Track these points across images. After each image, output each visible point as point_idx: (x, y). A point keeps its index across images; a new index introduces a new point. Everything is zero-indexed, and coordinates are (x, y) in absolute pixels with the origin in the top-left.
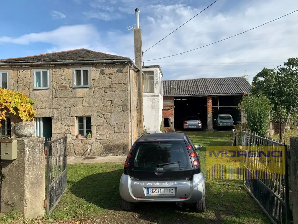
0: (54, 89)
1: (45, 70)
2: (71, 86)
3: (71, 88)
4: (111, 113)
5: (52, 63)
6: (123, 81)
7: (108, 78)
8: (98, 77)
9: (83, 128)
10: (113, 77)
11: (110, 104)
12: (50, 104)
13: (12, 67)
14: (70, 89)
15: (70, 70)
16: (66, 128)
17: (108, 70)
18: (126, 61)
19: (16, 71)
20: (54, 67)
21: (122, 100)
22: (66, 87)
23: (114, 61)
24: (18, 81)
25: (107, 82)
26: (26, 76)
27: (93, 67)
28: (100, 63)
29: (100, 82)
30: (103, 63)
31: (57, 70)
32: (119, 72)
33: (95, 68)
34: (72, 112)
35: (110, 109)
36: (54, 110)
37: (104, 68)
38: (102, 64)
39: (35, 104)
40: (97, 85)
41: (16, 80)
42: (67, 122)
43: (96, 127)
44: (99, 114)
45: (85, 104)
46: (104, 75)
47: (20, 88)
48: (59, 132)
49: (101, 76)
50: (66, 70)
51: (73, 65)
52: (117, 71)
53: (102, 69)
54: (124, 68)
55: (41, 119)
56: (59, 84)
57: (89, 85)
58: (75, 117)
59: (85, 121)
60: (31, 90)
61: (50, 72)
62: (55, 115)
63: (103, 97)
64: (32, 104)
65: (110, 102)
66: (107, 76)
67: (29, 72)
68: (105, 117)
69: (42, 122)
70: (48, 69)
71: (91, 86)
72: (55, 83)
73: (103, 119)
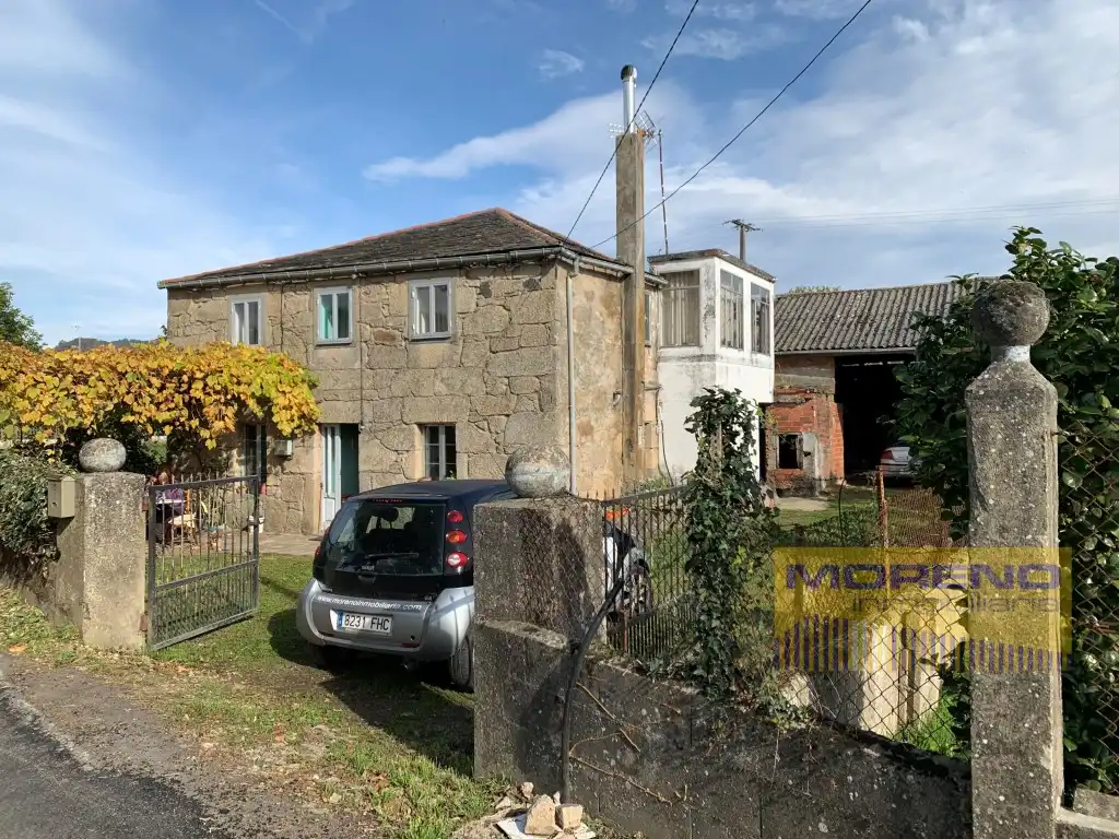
0: (364, 344)
1: (342, 290)
2: (405, 335)
3: (406, 339)
4: (508, 416)
5: (355, 269)
6: (542, 317)
7: (501, 308)
8: (474, 306)
9: (437, 460)
10: (513, 303)
11: (505, 387)
12: (354, 388)
13: (269, 284)
14: (403, 343)
15: (404, 286)
16: (394, 456)
17: (501, 283)
18: (549, 254)
19: (277, 295)
20: (363, 281)
21: (537, 377)
22: (393, 338)
23: (512, 253)
24: (282, 324)
25: (497, 317)
26: (301, 309)
27: (461, 276)
28: (479, 262)
29: (480, 320)
30: (486, 263)
31: (371, 287)
32: (532, 286)
33: (468, 277)
34: (407, 410)
35: (504, 402)
36: (365, 405)
37: (491, 278)
38: (486, 265)
39: (321, 386)
40: (470, 330)
41: (279, 321)
42: (395, 440)
43: (469, 456)
44: (479, 419)
45: (440, 387)
46: (490, 300)
47: (286, 342)
48: (376, 468)
49: (483, 301)
50: (394, 287)
51: (411, 272)
52: (527, 285)
53: (484, 279)
54: (543, 274)
55: (337, 431)
56: (375, 330)
57: (450, 332)
58: (416, 427)
59: (442, 438)
60: (311, 348)
61: (355, 294)
62: (366, 420)
63: (487, 366)
64: (313, 386)
65: (506, 381)
66: (498, 303)
67: (307, 297)
68: (493, 429)
69: (338, 439)
70: (349, 287)
71: (455, 335)
72: (368, 327)
73: (487, 432)
